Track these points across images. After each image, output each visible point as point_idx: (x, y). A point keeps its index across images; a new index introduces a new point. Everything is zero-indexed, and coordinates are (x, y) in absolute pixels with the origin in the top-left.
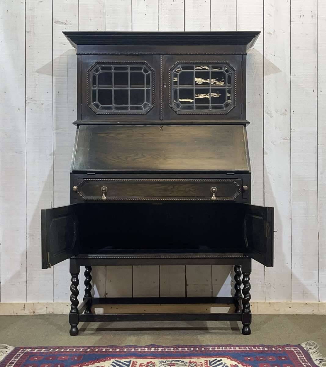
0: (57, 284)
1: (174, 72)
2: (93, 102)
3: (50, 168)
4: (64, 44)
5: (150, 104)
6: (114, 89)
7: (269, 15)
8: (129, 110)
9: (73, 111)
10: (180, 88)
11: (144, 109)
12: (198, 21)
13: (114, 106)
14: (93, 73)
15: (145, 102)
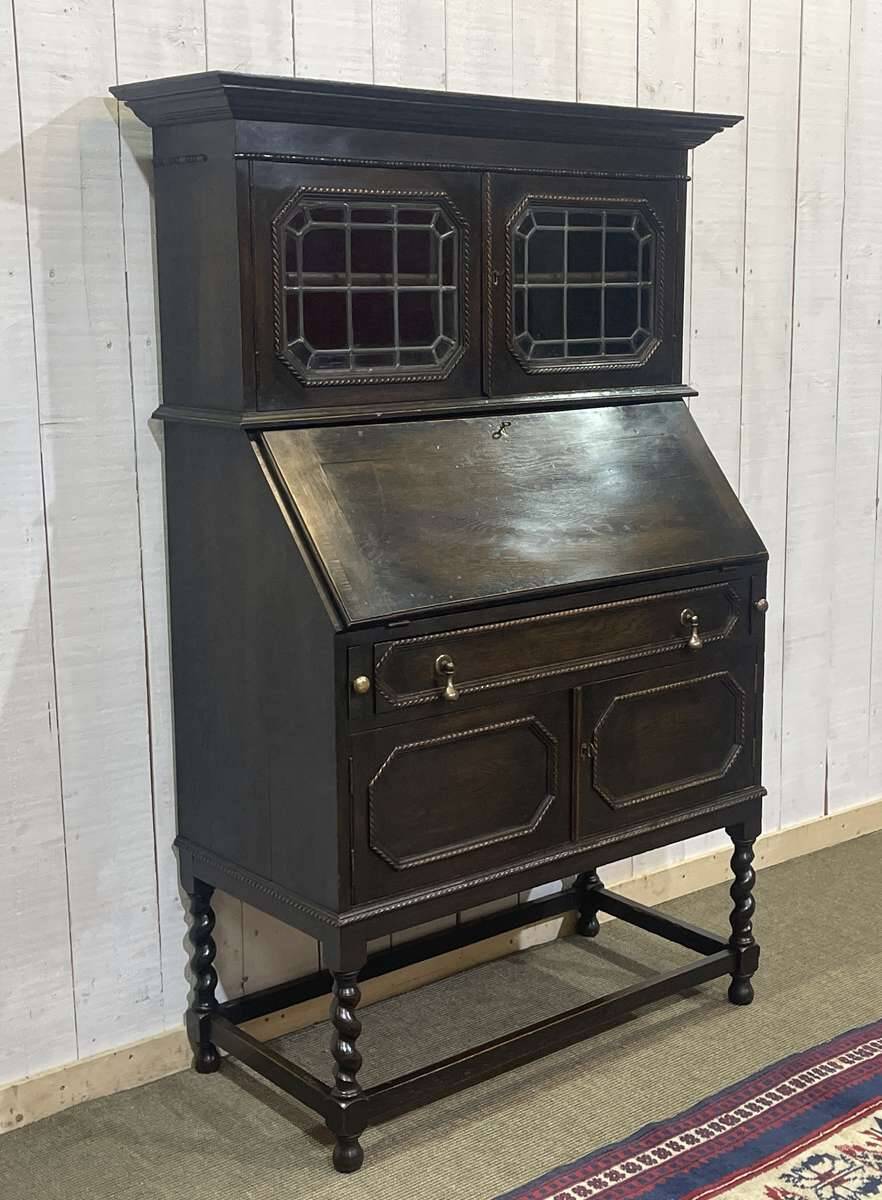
0: (87, 995)
1: (518, 233)
2: (290, 341)
3: (38, 576)
4: (64, 77)
5: (453, 342)
6: (352, 291)
7: (651, 29)
8: (398, 365)
9: (109, 346)
10: (530, 285)
11: (437, 361)
12: (481, 29)
13: (354, 353)
14: (287, 231)
15: (441, 336)
